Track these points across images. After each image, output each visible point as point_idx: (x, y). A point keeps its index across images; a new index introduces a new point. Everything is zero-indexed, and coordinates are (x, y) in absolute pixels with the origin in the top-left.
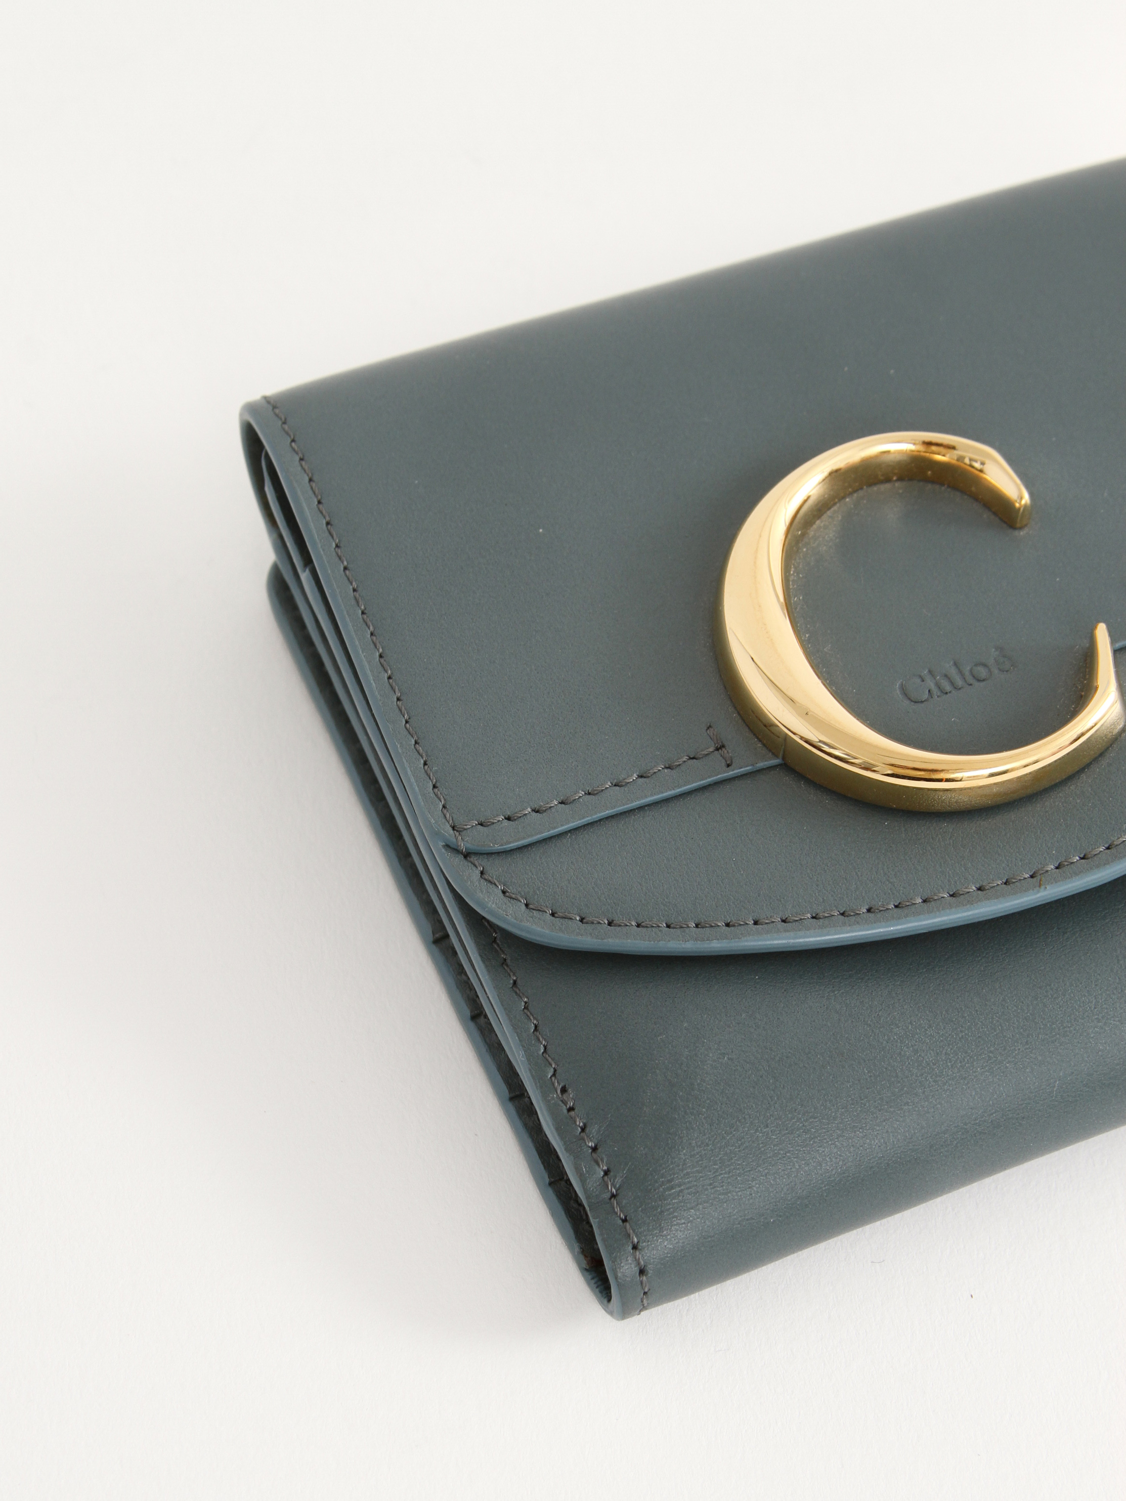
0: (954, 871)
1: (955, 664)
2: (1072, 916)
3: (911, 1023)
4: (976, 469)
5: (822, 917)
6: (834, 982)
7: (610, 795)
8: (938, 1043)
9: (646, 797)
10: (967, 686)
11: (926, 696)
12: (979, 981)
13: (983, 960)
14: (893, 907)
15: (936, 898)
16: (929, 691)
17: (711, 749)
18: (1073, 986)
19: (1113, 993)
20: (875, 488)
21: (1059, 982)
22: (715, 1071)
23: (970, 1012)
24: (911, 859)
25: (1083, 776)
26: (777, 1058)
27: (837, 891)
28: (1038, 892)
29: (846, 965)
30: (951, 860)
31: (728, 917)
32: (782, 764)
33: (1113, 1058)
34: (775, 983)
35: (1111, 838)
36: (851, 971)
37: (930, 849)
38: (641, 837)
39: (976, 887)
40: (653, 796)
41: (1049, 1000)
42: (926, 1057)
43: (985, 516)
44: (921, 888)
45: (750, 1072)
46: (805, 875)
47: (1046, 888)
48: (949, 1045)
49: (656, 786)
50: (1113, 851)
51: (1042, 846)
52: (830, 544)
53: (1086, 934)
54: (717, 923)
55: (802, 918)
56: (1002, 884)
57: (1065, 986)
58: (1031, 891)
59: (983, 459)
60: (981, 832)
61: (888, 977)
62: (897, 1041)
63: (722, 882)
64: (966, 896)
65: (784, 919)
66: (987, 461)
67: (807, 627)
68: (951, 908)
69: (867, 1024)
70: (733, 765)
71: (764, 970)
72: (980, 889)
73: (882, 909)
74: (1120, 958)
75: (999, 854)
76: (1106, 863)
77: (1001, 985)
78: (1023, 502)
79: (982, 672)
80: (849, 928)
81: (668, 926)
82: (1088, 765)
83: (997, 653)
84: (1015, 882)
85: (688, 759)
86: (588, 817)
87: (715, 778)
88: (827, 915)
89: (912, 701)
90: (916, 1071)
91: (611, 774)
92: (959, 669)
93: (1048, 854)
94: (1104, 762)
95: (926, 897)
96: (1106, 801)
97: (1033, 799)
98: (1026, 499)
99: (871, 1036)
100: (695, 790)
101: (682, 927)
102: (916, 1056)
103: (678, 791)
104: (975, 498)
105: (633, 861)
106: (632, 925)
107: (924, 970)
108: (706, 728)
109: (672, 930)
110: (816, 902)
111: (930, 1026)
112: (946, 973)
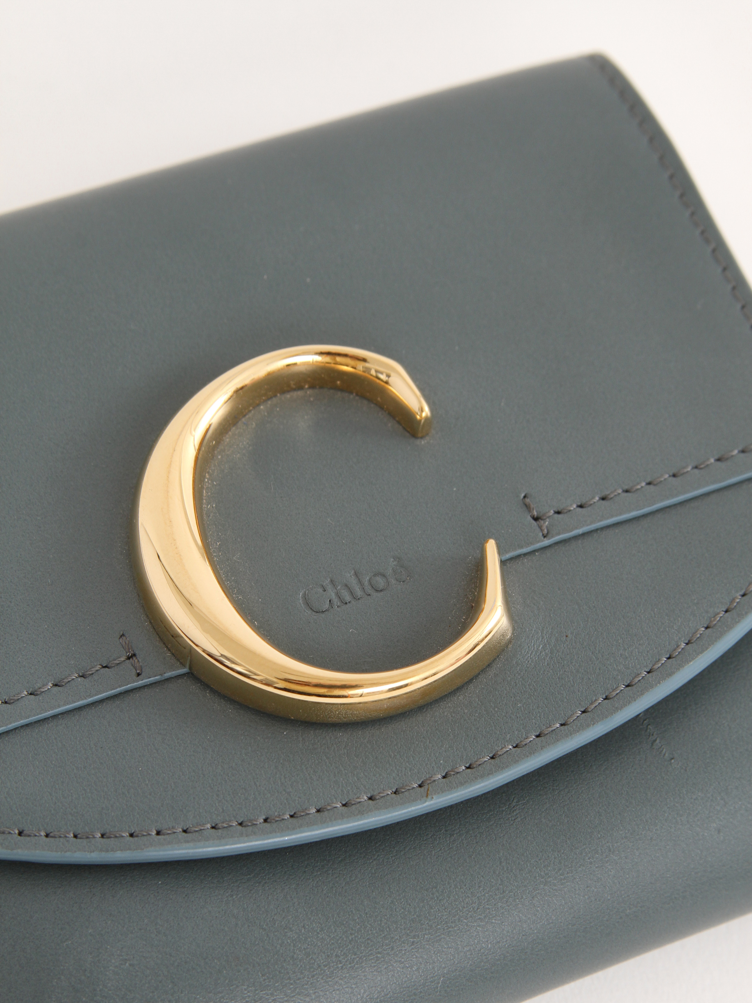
0: (348, 780)
1: (356, 574)
2: (459, 818)
3: (304, 927)
4: (382, 380)
5: (221, 827)
6: (233, 886)
7: (25, 704)
8: (329, 945)
9: (59, 707)
10: (366, 596)
11: (327, 606)
12: (370, 884)
13: (375, 862)
14: (288, 816)
15: (329, 808)
16: (330, 601)
17: (122, 659)
18: (458, 888)
19: (496, 895)
20: (288, 396)
21: (445, 884)
22: (117, 977)
23: (360, 915)
24: (306, 768)
25: (471, 687)
26: (176, 964)
27: (236, 801)
28: (425, 802)
29: (245, 869)
30: (345, 770)
31: (132, 827)
32: (189, 672)
33: (494, 955)
34: (177, 888)
35: (496, 748)
36: (250, 875)
37: (325, 758)
38: (53, 746)
39: (367, 797)
40: (66, 706)
41: (434, 902)
42: (318, 959)
43: (389, 425)
44: (316, 797)
45: (150, 977)
46: (207, 785)
47: (433, 798)
48: (339, 948)
49: (69, 695)
50: (497, 760)
51: (430, 756)
52: (244, 451)
53: (471, 836)
54: (121, 833)
55: (202, 828)
56: (392, 793)
57: (450, 888)
58: (419, 801)
59: (389, 372)
60: (374, 742)
61: (284, 881)
62: (290, 945)
63: (128, 792)
64: (358, 805)
65: (185, 829)
66: (392, 374)
67: (218, 535)
68: (343, 818)
69: (263, 929)
70: (143, 674)
71: (167, 875)
72: (370, 798)
73: (277, 819)
74: (502, 860)
75: (389, 764)
76: (490, 773)
77: (390, 888)
78: (424, 415)
79: (380, 582)
80: (246, 839)
81: (75, 836)
82: (476, 676)
83: (395, 563)
84: (404, 792)
85: (101, 668)
86: (3, 726)
87: (125, 687)
88: (226, 826)
89: (314, 611)
90: (308, 973)
91: (28, 683)
92: (359, 579)
93: (436, 763)
94: (491, 673)
95: (320, 807)
96: (492, 712)
97: (423, 709)
98: (427, 412)
99: (266, 940)
100: (106, 698)
101: (88, 838)
102: (308, 959)
103: (90, 700)
104: (381, 407)
105: (44, 771)
106: (41, 836)
107: (319, 873)
108: (119, 637)
109: (78, 840)
110: (216, 812)
111: (322, 930)
112: (339, 876)
